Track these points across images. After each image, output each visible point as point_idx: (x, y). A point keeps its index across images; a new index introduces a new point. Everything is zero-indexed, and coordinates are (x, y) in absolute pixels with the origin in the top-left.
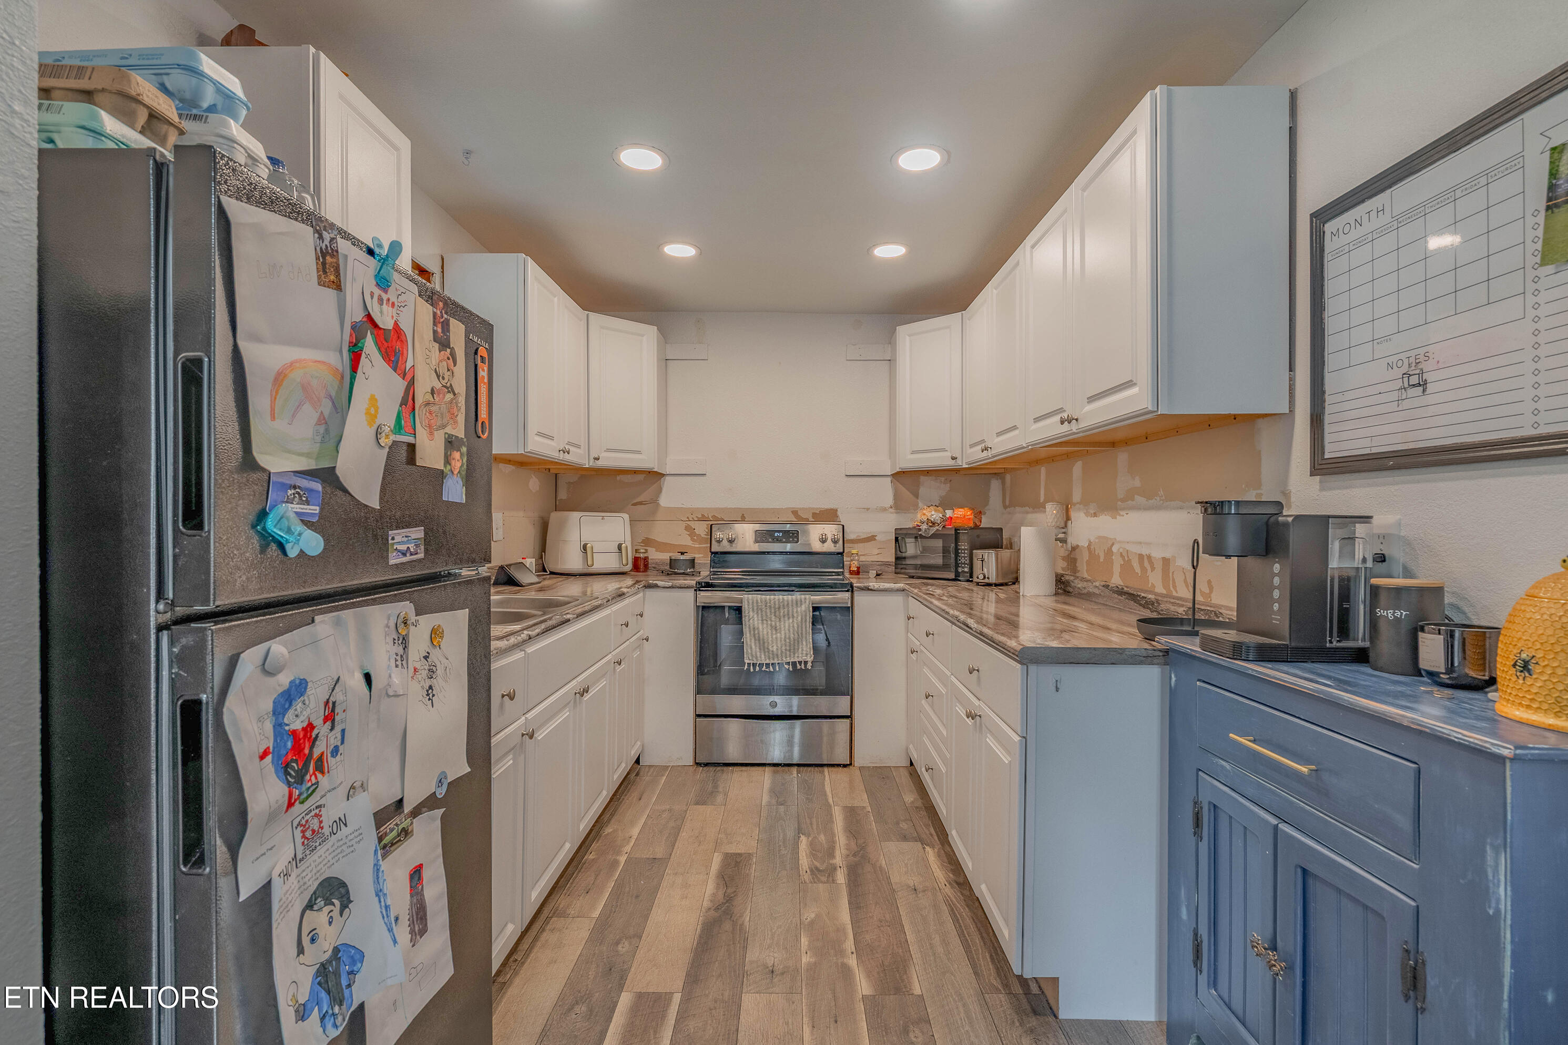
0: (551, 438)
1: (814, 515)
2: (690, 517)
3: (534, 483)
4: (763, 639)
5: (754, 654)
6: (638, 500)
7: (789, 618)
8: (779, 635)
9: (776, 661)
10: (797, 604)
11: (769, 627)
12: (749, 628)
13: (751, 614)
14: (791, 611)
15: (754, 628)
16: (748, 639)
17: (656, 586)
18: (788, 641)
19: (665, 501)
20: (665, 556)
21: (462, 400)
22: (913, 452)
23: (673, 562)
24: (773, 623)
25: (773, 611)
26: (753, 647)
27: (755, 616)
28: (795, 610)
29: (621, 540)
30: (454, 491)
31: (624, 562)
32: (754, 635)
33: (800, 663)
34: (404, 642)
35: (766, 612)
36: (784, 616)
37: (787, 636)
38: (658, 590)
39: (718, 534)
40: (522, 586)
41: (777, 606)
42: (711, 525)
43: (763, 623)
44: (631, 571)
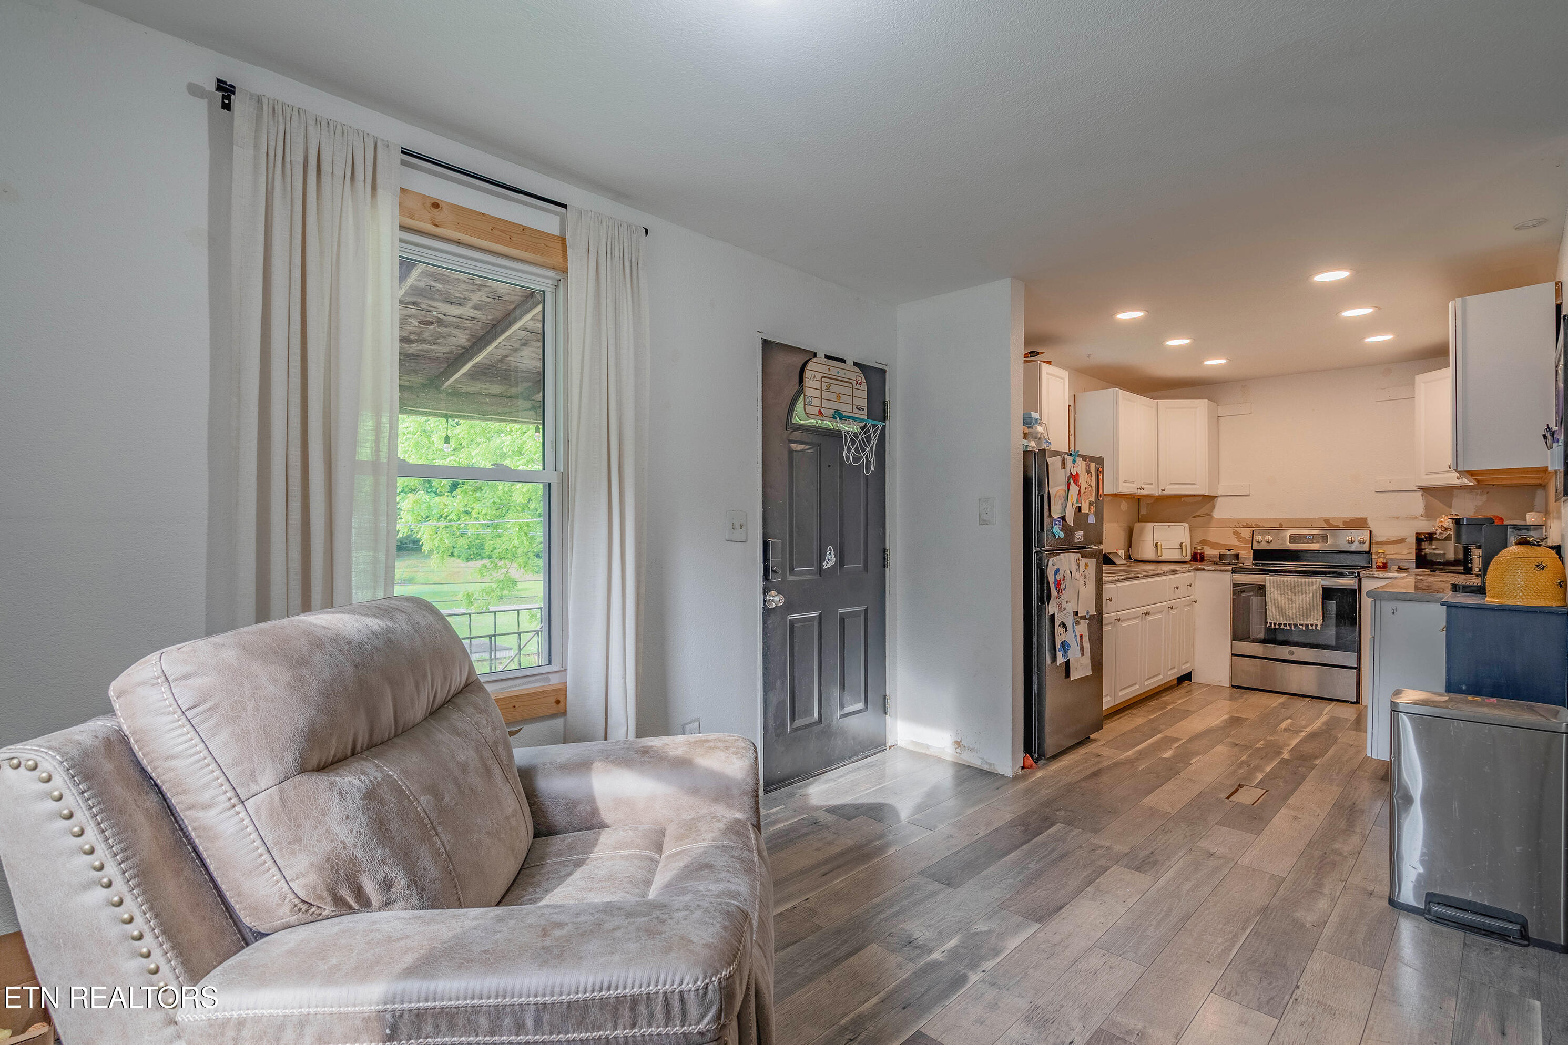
0: (1133, 482)
1: (1345, 522)
2: (1237, 526)
3: (1124, 506)
4: (1282, 607)
5: (1274, 616)
6: (1195, 515)
7: (1302, 594)
8: (1294, 605)
9: (1292, 623)
10: (1309, 585)
11: (1287, 599)
12: (1271, 599)
13: (1272, 589)
14: (1304, 590)
15: (1274, 599)
16: (1270, 607)
17: (1204, 569)
18: (1301, 609)
19: (1217, 514)
20: (1217, 552)
21: (1094, 488)
22: (1428, 474)
23: (1222, 557)
24: (1290, 597)
25: (1289, 588)
26: (1274, 612)
27: (1276, 591)
28: (1307, 589)
29: (1182, 540)
30: (1092, 519)
31: (1184, 555)
32: (1275, 604)
33: (1312, 625)
34: (1078, 565)
35: (1284, 589)
36: (1299, 592)
37: (1301, 606)
38: (1205, 572)
39: (1258, 537)
40: (1116, 564)
41: (1293, 585)
42: (1253, 531)
43: (1281, 596)
44: (1191, 561)
